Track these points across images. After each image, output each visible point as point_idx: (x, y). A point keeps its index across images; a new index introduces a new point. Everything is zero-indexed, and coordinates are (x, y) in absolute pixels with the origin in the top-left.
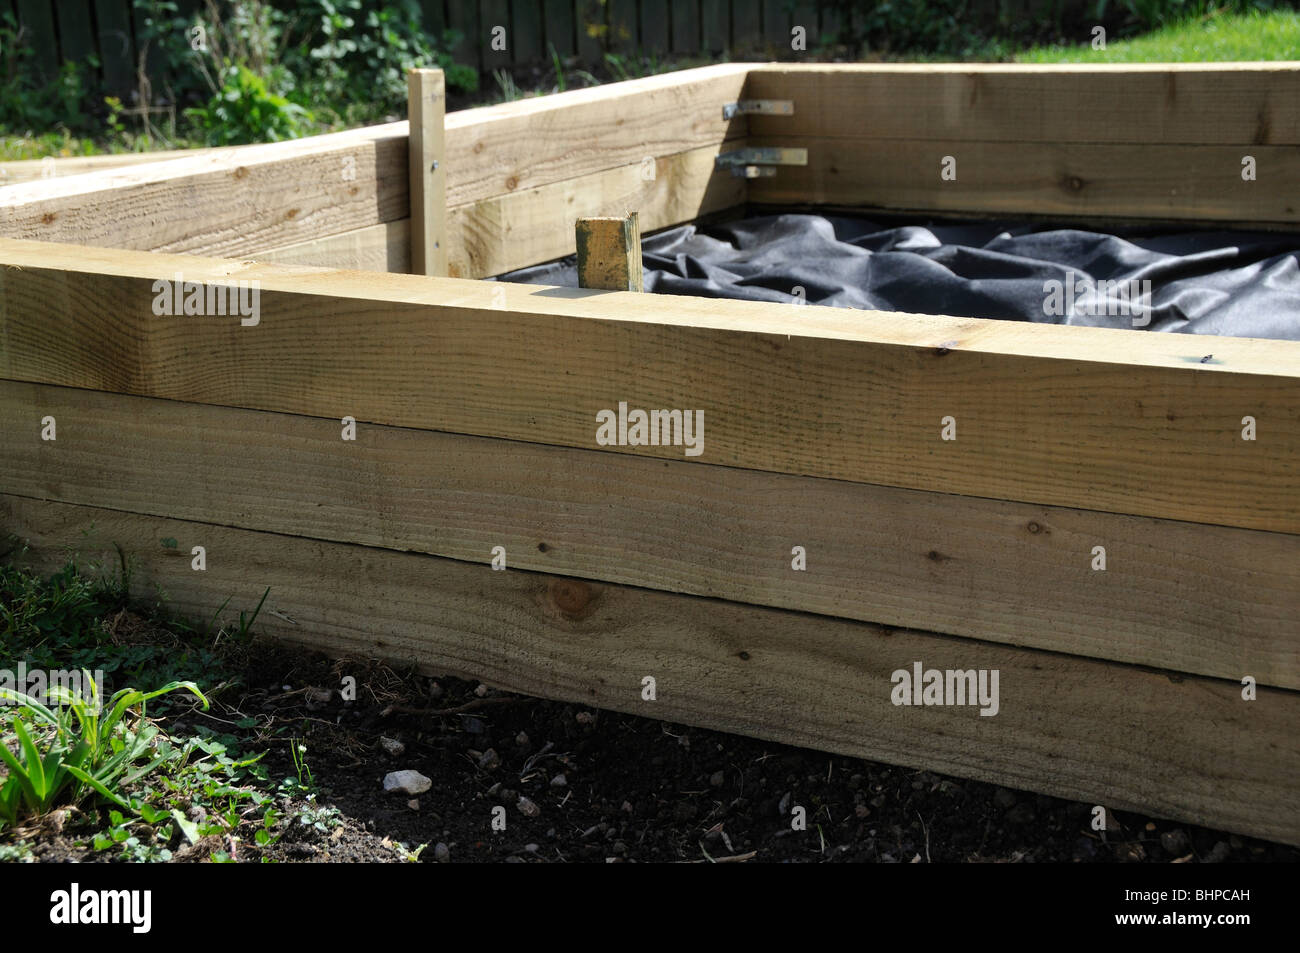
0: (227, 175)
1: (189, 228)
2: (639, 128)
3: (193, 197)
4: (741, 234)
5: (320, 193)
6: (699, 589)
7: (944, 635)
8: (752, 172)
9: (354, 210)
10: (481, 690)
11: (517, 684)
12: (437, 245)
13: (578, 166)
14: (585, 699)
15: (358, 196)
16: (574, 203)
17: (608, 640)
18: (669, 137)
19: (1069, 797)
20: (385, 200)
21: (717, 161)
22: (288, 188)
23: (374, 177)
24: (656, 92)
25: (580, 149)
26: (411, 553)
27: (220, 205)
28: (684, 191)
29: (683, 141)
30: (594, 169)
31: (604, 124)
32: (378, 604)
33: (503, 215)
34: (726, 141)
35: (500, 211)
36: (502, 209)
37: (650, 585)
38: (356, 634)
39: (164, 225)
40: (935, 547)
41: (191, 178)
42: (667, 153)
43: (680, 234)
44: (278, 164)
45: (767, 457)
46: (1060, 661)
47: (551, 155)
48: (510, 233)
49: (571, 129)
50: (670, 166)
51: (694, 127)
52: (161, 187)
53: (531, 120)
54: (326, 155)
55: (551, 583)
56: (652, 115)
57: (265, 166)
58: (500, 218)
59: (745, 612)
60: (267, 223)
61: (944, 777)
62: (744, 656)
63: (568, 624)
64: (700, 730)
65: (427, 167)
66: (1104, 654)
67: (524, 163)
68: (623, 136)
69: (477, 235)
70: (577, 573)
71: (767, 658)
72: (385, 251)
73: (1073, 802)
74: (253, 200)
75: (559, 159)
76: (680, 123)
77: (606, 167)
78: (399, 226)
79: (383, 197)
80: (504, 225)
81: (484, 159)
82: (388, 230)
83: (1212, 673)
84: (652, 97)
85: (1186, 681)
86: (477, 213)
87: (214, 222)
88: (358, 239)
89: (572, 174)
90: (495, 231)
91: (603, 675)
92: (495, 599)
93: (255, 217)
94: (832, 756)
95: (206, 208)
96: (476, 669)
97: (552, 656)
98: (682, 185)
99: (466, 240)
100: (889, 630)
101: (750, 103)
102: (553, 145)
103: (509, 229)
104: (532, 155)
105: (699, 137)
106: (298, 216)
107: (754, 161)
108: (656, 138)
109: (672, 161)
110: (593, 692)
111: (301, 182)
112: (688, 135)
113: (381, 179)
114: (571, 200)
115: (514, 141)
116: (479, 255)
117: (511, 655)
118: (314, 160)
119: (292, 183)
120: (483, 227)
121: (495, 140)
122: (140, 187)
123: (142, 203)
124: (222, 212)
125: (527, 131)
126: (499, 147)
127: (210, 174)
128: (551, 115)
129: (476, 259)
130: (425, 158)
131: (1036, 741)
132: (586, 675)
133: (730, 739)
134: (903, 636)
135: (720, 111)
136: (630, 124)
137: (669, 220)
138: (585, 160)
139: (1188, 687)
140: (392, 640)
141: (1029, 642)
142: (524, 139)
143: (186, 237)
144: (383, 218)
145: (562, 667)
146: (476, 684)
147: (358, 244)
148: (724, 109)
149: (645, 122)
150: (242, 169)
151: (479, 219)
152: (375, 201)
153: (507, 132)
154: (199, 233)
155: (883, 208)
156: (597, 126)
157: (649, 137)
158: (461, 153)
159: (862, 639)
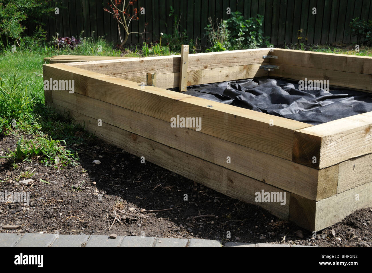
0: (139, 62)
1: (130, 70)
2: (240, 59)
3: (131, 65)
4: (260, 82)
5: (159, 66)
6: (148, 137)
7: (176, 149)
8: (269, 70)
9: (167, 70)
10: (123, 151)
11: (128, 151)
12: (185, 77)
13: (223, 65)
14: (135, 155)
15: (168, 67)
16: (221, 73)
17: (138, 145)
18: (247, 61)
19: (191, 179)
20: (175, 68)
21: (260, 67)
22: (153, 65)
23: (173, 64)
24: (245, 52)
25: (224, 62)
26: (116, 127)
27: (137, 67)
28: (250, 72)
29: (251, 62)
30: (227, 66)
31: (230, 58)
32: (112, 135)
33: (203, 73)
34: (263, 63)
35: (202, 72)
36: (203, 72)
37: (143, 136)
38: (110, 140)
39: (125, 69)
40: (176, 134)
41: (131, 61)
42: (246, 64)
43: (249, 80)
44: (150, 60)
45: (157, 116)
46: (190, 156)
47: (216, 63)
48: (204, 77)
49: (222, 58)
50: (247, 67)
51: (254, 60)
52: (125, 63)
53: (212, 56)
54: (161, 59)
55: (132, 134)
56: (243, 57)
57: (148, 60)
58: (202, 74)
59: (154, 142)
60: (147, 70)
61: (176, 174)
62: (154, 150)
63: (134, 142)
64: (149, 162)
65: (183, 63)
66: (195, 155)
67: (209, 64)
68: (235, 60)
69: (196, 76)
70: (135, 133)
71: (156, 150)
72: (173, 78)
73: (191, 180)
74: (144, 66)
75: (218, 64)
76: (251, 59)
77: (230, 66)
78: (177, 74)
79: (174, 68)
80: (203, 75)
81: (199, 62)
82: (174, 74)
83: (207, 160)
84: (244, 53)
85: (205, 161)
86: (196, 72)
87: (135, 69)
88: (167, 75)
89: (221, 67)
90: (200, 76)
91: (138, 151)
92: (126, 136)
93: (145, 69)
94: (164, 169)
95: (134, 67)
96: (123, 148)
97: (132, 147)
98: (250, 71)
99: (193, 77)
100: (170, 148)
101: (270, 56)
102: (217, 61)
103: (204, 76)
104: (211, 62)
105: (256, 62)
106: (154, 70)
107: (270, 67)
108: (244, 61)
109: (248, 66)
110: (136, 153)
111: (155, 64)
112: (253, 61)
113: (174, 64)
114: (220, 72)
115: (207, 59)
116: (196, 80)
117: (127, 146)
118: (159, 60)
119: (153, 64)
120: (198, 75)
121: (202, 59)
122: (120, 62)
123: (120, 65)
124: (137, 68)
125: (210, 58)
126: (203, 60)
127: (135, 61)
128: (216, 55)
129: (195, 81)
130: (183, 61)
131: (187, 169)
132: (136, 150)
133: (152, 164)
134: (172, 149)
135: (262, 57)
136: (237, 58)
137: (246, 77)
138: (225, 64)
139: (205, 162)
140: (114, 141)
141: (187, 152)
142: (209, 59)
143: (129, 72)
144: (174, 71)
145: (133, 149)
146: (123, 150)
147: (167, 76)
148: (263, 56)
149: (241, 58)
150: (142, 60)
151: (197, 73)
152: (172, 68)
153: (206, 58)
154: (132, 71)
155: (292, 79)
156: (229, 58)
157: (242, 61)
158: (194, 61)
159: (167, 149)
